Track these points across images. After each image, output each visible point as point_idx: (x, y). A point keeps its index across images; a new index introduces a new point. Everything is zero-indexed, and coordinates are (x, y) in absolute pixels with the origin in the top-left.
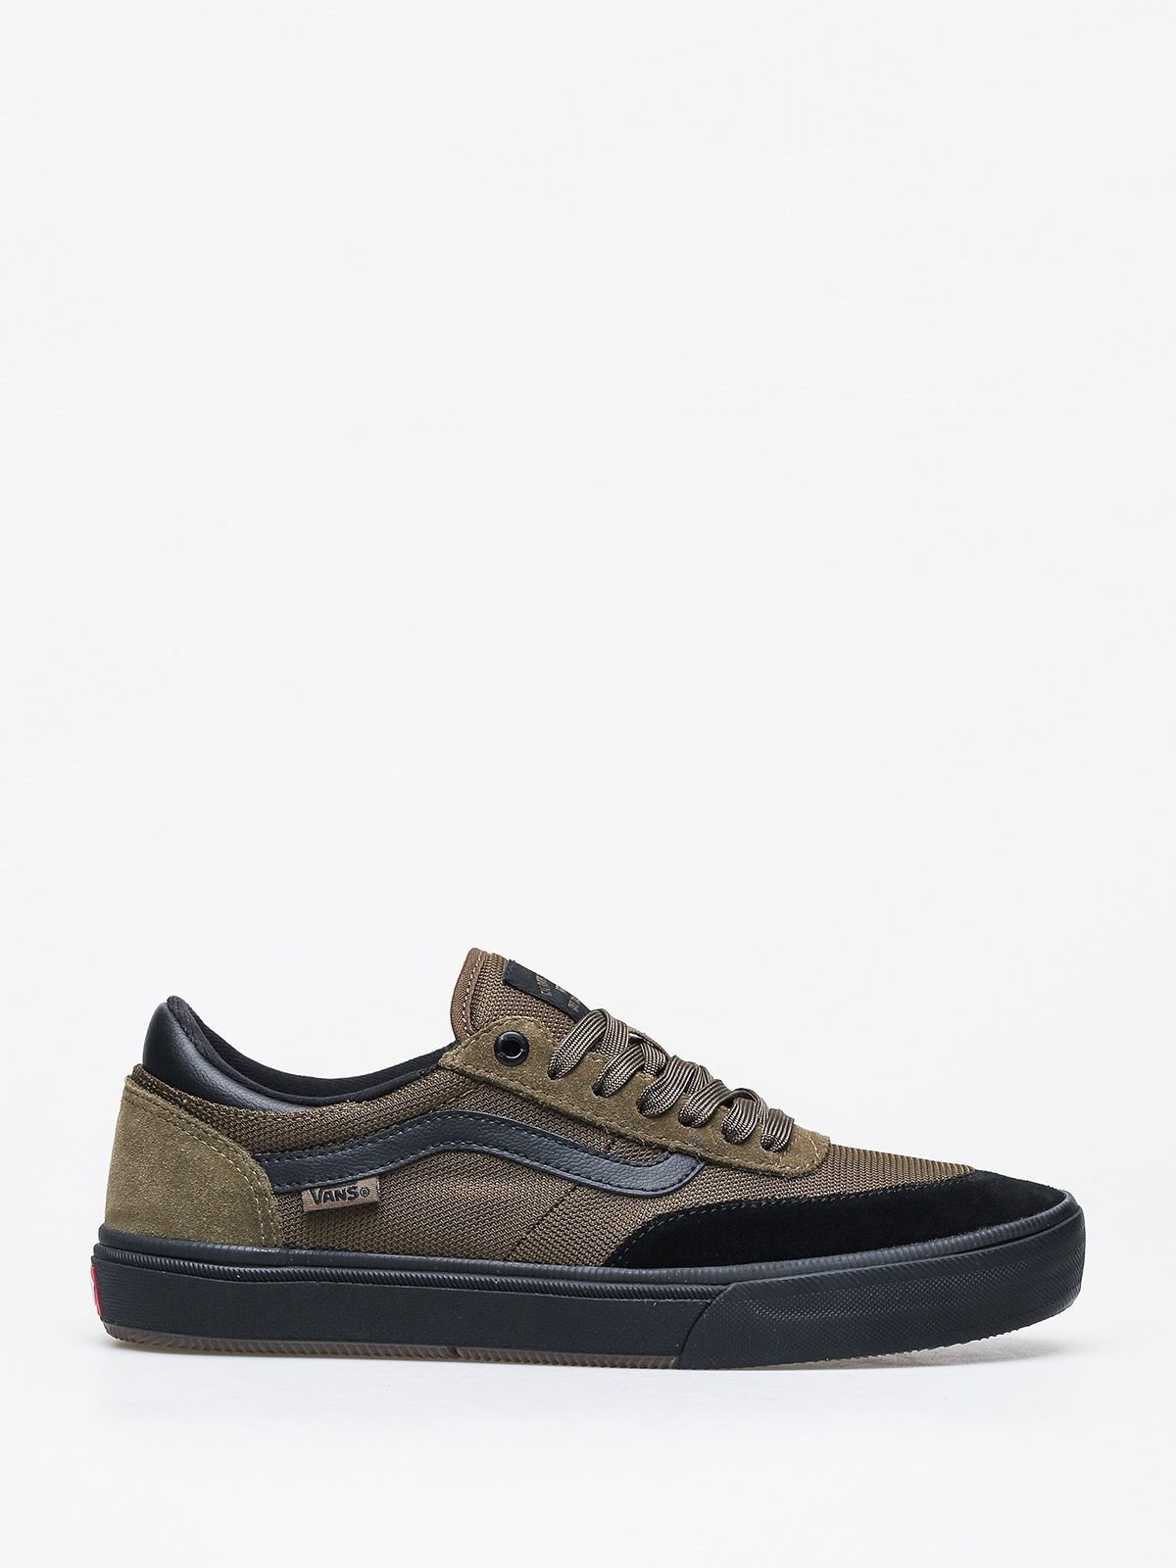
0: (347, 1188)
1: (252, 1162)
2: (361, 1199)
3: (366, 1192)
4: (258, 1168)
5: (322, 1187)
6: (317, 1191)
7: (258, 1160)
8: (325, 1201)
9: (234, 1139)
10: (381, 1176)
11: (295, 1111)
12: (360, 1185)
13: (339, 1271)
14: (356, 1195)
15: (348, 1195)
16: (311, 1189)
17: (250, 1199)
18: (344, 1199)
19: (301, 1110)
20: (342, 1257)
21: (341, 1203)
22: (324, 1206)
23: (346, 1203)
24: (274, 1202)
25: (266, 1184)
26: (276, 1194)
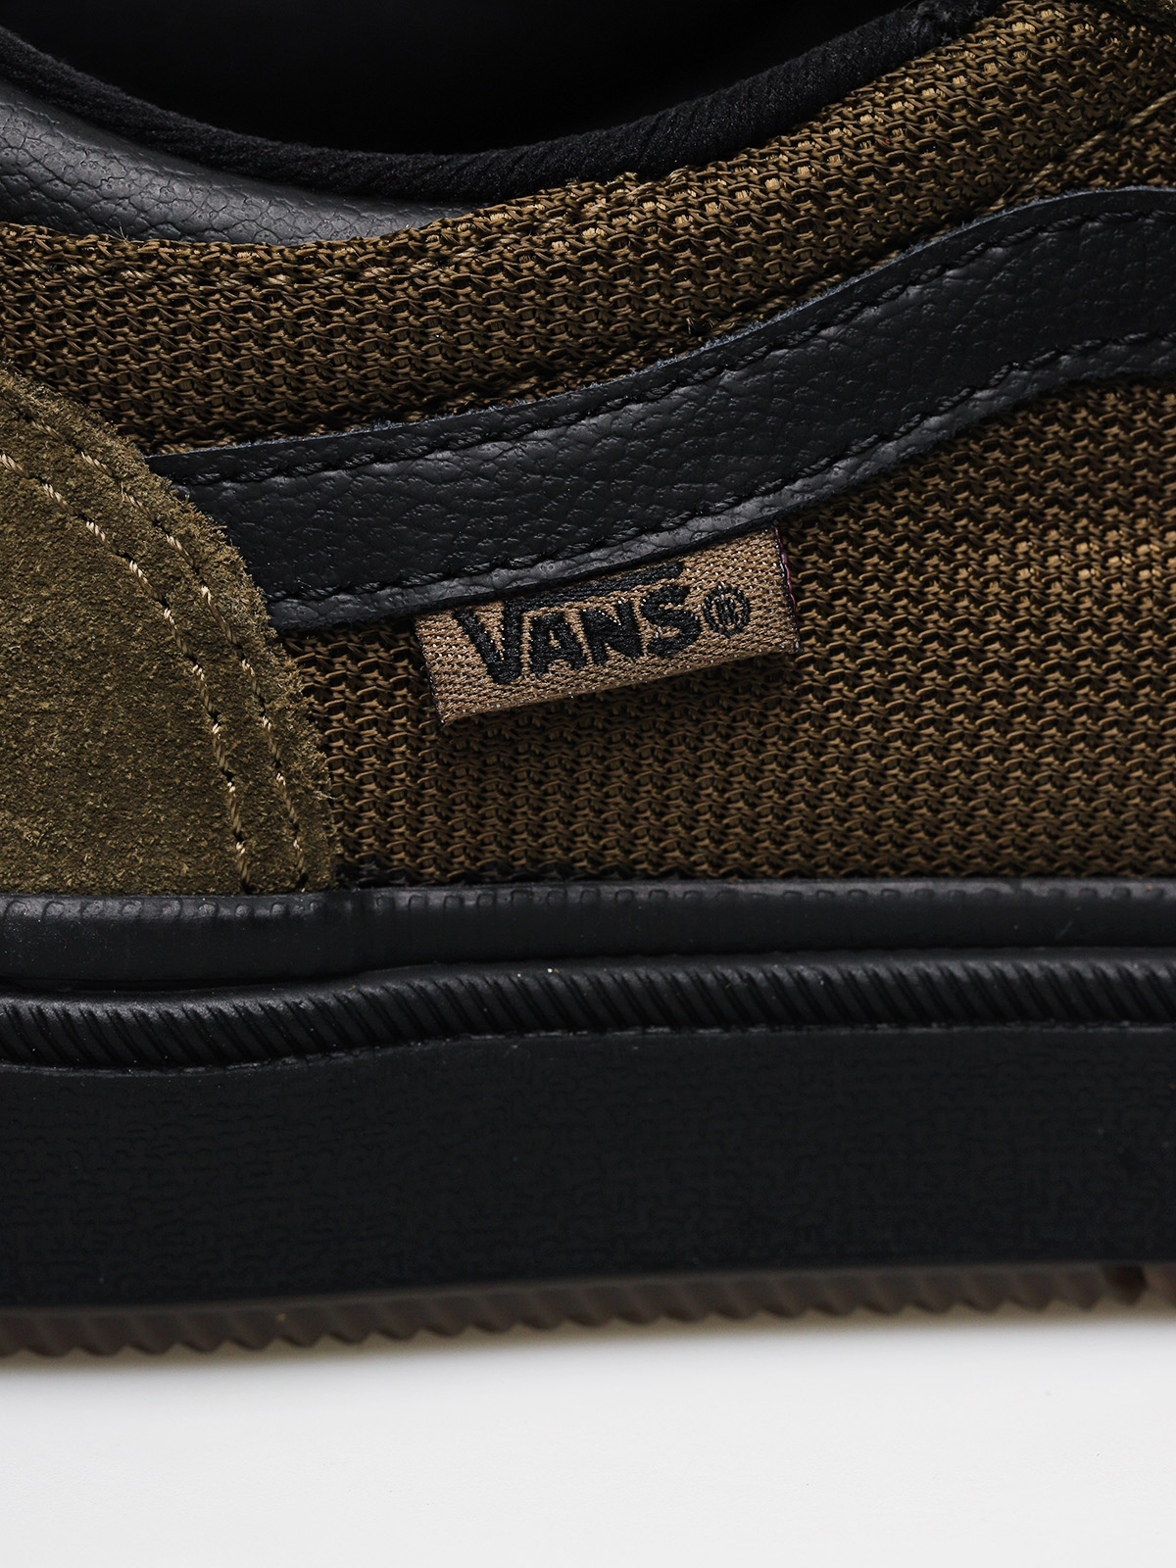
0: (637, 596)
1: (158, 493)
2: (712, 647)
3: (729, 610)
4: (196, 524)
5: (513, 598)
6: (492, 617)
7: (175, 471)
8: (540, 666)
9: (53, 381)
10: (787, 528)
11: (387, 228)
12: (701, 575)
13: (605, 975)
14: (689, 628)
15: (648, 631)
16: (462, 608)
17: (169, 672)
18: (632, 648)
19: (378, 227)
20: (664, 905)
21: (618, 670)
22: (531, 689)
23: (644, 668)
24: (289, 678)
25: (244, 600)
26: (291, 638)
